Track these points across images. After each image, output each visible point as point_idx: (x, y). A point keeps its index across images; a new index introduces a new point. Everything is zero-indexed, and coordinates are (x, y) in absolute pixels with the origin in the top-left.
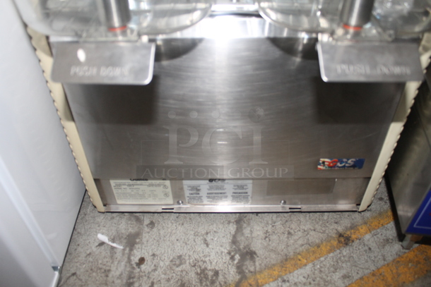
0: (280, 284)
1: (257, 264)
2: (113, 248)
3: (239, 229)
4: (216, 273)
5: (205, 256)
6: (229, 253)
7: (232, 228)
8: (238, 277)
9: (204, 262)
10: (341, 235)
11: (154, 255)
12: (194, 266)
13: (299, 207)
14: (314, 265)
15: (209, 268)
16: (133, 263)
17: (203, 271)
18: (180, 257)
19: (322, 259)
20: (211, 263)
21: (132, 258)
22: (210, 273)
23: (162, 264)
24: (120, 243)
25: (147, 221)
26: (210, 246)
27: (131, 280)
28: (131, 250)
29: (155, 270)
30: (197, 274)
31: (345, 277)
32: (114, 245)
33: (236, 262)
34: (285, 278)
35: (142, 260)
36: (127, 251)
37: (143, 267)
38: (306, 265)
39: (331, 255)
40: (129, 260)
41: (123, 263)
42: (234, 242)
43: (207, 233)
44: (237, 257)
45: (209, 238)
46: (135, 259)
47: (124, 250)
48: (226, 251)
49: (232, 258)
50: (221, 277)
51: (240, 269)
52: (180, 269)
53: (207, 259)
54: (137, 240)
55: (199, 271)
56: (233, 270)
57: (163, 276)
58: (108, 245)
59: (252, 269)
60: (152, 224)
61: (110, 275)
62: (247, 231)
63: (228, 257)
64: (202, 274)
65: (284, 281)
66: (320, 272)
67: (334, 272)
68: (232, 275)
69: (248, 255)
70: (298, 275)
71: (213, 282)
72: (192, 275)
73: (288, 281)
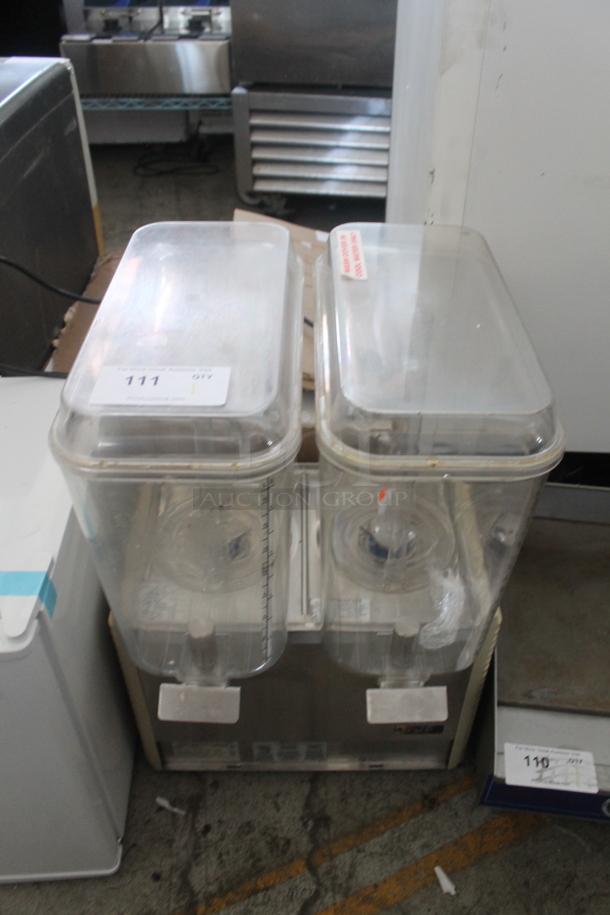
0: (355, 854)
1: (332, 831)
2: (174, 814)
3: (313, 790)
4: (288, 842)
5: (276, 822)
6: (302, 818)
7: (306, 789)
8: (311, 847)
9: (275, 829)
10: (426, 797)
11: (220, 822)
12: (264, 834)
13: (378, 763)
14: (393, 833)
15: (280, 836)
16: (198, 831)
17: (274, 839)
18: (249, 823)
19: (402, 825)
20: (282, 830)
21: (197, 825)
22: (282, 843)
23: (229, 832)
24: (181, 808)
25: (210, 781)
26: (282, 811)
27: (198, 851)
28: (195, 816)
29: (222, 839)
30: (267, 843)
31: (424, 846)
32: (176, 810)
33: (309, 829)
34: (361, 847)
35: (207, 829)
36: (190, 816)
37: (210, 836)
38: (383, 833)
39: (412, 821)
40: (193, 828)
41: (187, 832)
42: (308, 805)
43: (278, 795)
44: (311, 823)
45: (280, 800)
46: (200, 827)
47: (187, 815)
48: (298, 816)
49: (305, 825)
50: (293, 847)
51: (313, 836)
52: (249, 837)
53: (278, 826)
54: (201, 804)
55: (269, 839)
56: (305, 839)
57: (231, 846)
58: (167, 811)
59: (326, 837)
60: (216, 785)
61: (175, 845)
62: (322, 792)
63: (301, 824)
64: (273, 843)
65: (359, 851)
66: (399, 840)
67: (415, 839)
68: (304, 844)
69: (323, 820)
70: (374, 845)
71: (284, 852)
72: (262, 844)
73: (363, 851)
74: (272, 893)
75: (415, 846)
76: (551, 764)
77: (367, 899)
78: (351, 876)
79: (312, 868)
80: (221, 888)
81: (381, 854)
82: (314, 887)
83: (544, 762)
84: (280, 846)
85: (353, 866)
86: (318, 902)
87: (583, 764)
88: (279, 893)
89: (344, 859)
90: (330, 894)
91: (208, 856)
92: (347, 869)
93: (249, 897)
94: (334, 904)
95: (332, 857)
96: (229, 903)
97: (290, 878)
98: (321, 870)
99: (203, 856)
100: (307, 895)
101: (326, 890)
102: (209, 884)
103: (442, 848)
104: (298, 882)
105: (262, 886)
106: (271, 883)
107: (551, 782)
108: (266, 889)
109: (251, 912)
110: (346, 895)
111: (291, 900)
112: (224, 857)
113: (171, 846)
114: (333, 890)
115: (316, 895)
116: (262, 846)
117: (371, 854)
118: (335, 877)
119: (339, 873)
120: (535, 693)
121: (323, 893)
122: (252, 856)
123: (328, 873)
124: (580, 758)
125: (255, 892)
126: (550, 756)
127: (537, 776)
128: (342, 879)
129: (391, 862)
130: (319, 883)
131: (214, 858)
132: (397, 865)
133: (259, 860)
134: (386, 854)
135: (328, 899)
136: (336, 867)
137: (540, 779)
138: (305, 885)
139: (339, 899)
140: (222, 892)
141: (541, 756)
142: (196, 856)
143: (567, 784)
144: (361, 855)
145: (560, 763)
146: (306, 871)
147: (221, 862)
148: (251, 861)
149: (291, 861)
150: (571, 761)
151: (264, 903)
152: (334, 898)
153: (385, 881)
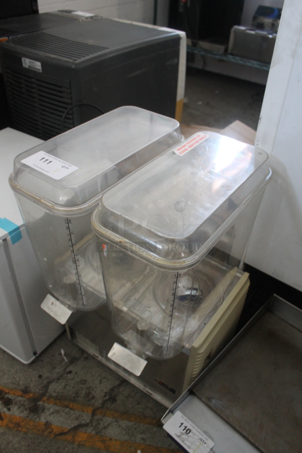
0: (114, 421)
1: (113, 406)
2: (63, 359)
3: (119, 386)
4: (93, 398)
6: (106, 393)
7: (117, 383)
8: (100, 406)
9: (93, 390)
11: (76, 373)
12: (88, 389)
14: (135, 424)
15: (93, 393)
16: (66, 371)
17: (90, 393)
18: (85, 381)
19: (141, 424)
20: (95, 392)
21: (68, 368)
22: (91, 396)
23: (76, 379)
24: (67, 359)
25: (85, 356)
26: (101, 385)
28: (70, 365)
29: (72, 380)
30: (86, 392)
31: (143, 439)
32: (65, 358)
33: (105, 399)
34: (118, 420)
35: (70, 372)
37: (69, 375)
38: (132, 421)
39: (147, 425)
40: (66, 369)
41: (63, 368)
42: (112, 390)
43: (105, 378)
44: (108, 397)
45: (104, 380)
46: (68, 370)
47: (67, 363)
48: (105, 391)
49: (105, 396)
50: (93, 401)
51: (104, 403)
52: (81, 386)
53: (95, 389)
54: (75, 362)
55: (88, 392)
56: (100, 401)
57: (73, 384)
59: (109, 406)
60: (86, 358)
62: (121, 389)
63: (104, 394)
64: (88, 394)
65: (116, 421)
66: (135, 429)
67: (141, 434)
68: (98, 403)
69: (113, 399)
70: (124, 423)
71: (89, 400)
72: (84, 392)
73: (118, 422)
74: (72, 412)
75: (139, 436)
76: (190, 434)
77: (103, 441)
78: (105, 428)
79: (94, 414)
80: (57, 396)
81: (123, 429)
82: (88, 421)
83: (188, 431)
84: (89, 396)
85: (109, 425)
86: (85, 428)
87: (205, 445)
88: (75, 414)
89: (108, 420)
90: (92, 428)
91: (62, 382)
92: (106, 424)
93: (63, 407)
94: (90, 433)
95: (104, 415)
96: (55, 404)
97: (83, 411)
98: (96, 417)
99: (60, 381)
100: (83, 422)
101: (91, 426)
102: (54, 392)
103: (150, 445)
104: (84, 415)
105: (71, 406)
106: (75, 408)
107: (183, 441)
108: (72, 409)
109: (60, 413)
110: (97, 434)
111: (77, 419)
112: (67, 387)
113: (53, 370)
114: (94, 428)
115: (86, 425)
116: (83, 393)
117: (120, 426)
118: (99, 424)
119: (101, 423)
120: (213, 401)
121: (90, 426)
122: (77, 393)
123: (98, 420)
124: (206, 441)
125: (67, 407)
126: (193, 430)
127: (179, 434)
128: (101, 426)
129: (125, 435)
130: (91, 421)
131: (63, 384)
132: (126, 438)
133: (78, 397)
134: (126, 430)
135: (90, 429)
136: (102, 420)
137: (179, 436)
138: (86, 418)
139: (94, 432)
140: (56, 398)
141: (189, 427)
142: (58, 379)
143: (190, 448)
144: (115, 423)
145: (195, 437)
146: (91, 414)
147: (65, 387)
148: (74, 395)
149: (88, 405)
150: (201, 440)
151: (67, 413)
152: (92, 431)
153: (116, 440)
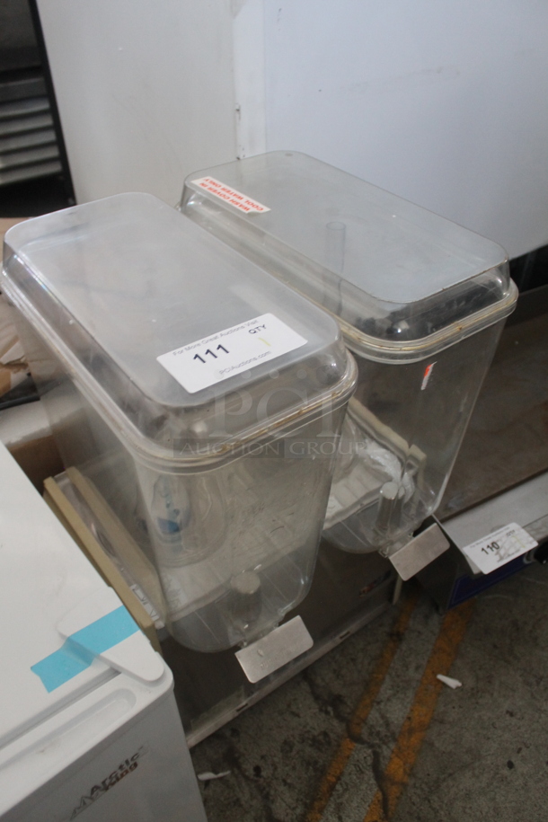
0: (378, 708)
1: (349, 703)
2: (221, 779)
3: (312, 684)
4: (325, 734)
5: (305, 727)
6: (321, 710)
7: (305, 686)
8: (344, 725)
9: (309, 732)
10: (391, 635)
11: (263, 757)
12: (303, 741)
13: (344, 633)
14: (390, 674)
15: (316, 733)
16: (252, 777)
17: (314, 739)
18: (285, 742)
19: (392, 665)
20: (314, 729)
21: (247, 773)
22: (321, 738)
23: (276, 759)
24: (223, 771)
25: (228, 733)
26: (301, 715)
27: (265, 792)
28: (239, 768)
29: (276, 769)
30: (311, 746)
31: (417, 668)
32: (221, 775)
33: (332, 713)
34: (377, 699)
35: (257, 770)
36: (236, 771)
37: (264, 774)
38: (384, 679)
39: (396, 657)
40: (247, 778)
41: (244, 784)
42: (317, 698)
43: (289, 706)
44: (330, 709)
45: (294, 708)
46: (251, 772)
47: (233, 772)
48: (317, 710)
49: (327, 713)
50: (332, 735)
51: (339, 716)
52: (294, 753)
53: (308, 728)
54: (237, 755)
55: (310, 742)
56: (335, 722)
57: (287, 768)
58: (214, 779)
59: (348, 710)
60: (235, 732)
61: (243, 803)
62: (319, 681)
63: (323, 715)
64: (315, 743)
65: (379, 703)
66: (398, 676)
67: (407, 670)
68: (338, 727)
69: (336, 701)
70: (385, 691)
71: (329, 743)
72: (308, 750)
73: (382, 701)
74: (345, 779)
75: (411, 672)
76: (499, 544)
77: (411, 731)
78: (387, 724)
79: (357, 739)
80: (305, 805)
81: (395, 695)
82: (370, 751)
83: (494, 545)
84: (321, 742)
85: (383, 717)
86: (381, 759)
87: (516, 532)
88: (350, 774)
89: (374, 716)
90: (384, 747)
91: (276, 790)
92: (381, 722)
93: (331, 795)
94: (393, 752)
95: (364, 721)
96: (321, 811)
97: (348, 757)
98: (365, 736)
99: (272, 792)
100: (370, 761)
101: (380, 747)
102: (294, 809)
103: (429, 662)
104: (356, 756)
105: (334, 780)
106: (338, 771)
107: (509, 555)
108: (339, 779)
109: (341, 804)
110: (395, 740)
111: (362, 772)
112: (289, 781)
113: (241, 806)
114: (385, 743)
115: (376, 755)
116: (309, 751)
117: (389, 700)
118: (378, 733)
119: (378, 729)
120: (451, 505)
121: (378, 750)
122: (309, 764)
123: (371, 734)
124: (511, 529)
125: (332, 788)
126: (494, 539)
127: (497, 557)
128: (382, 730)
129: (405, 694)
130: (371, 746)
131: (282, 788)
132: (410, 694)
133: (316, 762)
134: (398, 692)
135: (386, 751)
136: (372, 726)
137: (501, 558)
138: (363, 754)
139: (392, 746)
140: (309, 807)
141: (489, 542)
142: (267, 797)
143: (518, 551)
144: (382, 706)
145: (504, 539)
146: (356, 745)
147: (290, 786)
148: (311, 768)
149: (339, 746)
150: (508, 534)
151: (346, 790)
152: (388, 747)
153: (412, 710)
